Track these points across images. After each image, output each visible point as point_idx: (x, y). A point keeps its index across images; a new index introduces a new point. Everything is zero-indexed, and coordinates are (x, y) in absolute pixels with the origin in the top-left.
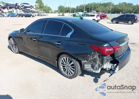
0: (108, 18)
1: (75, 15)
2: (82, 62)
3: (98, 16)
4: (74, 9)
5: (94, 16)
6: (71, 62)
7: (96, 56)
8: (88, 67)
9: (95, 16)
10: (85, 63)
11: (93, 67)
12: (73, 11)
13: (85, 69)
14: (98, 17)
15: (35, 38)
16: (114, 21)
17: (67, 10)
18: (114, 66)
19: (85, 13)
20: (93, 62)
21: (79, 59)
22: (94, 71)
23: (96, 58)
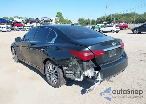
0: (129, 28)
1: (95, 26)
2: (63, 69)
3: (117, 26)
4: (94, 21)
5: (112, 26)
6: (54, 69)
7: (75, 62)
8: (69, 74)
9: (114, 27)
10: (66, 70)
11: (75, 74)
12: (93, 22)
13: (67, 77)
14: (117, 28)
15: (28, 46)
16: (136, 31)
17: (86, 22)
18: (96, 73)
19: (104, 24)
20: (74, 68)
21: (60, 65)
22: (76, 79)
23: (75, 64)
